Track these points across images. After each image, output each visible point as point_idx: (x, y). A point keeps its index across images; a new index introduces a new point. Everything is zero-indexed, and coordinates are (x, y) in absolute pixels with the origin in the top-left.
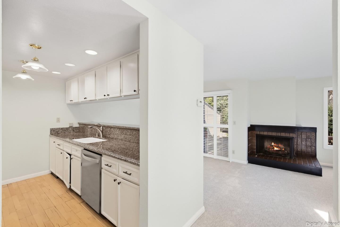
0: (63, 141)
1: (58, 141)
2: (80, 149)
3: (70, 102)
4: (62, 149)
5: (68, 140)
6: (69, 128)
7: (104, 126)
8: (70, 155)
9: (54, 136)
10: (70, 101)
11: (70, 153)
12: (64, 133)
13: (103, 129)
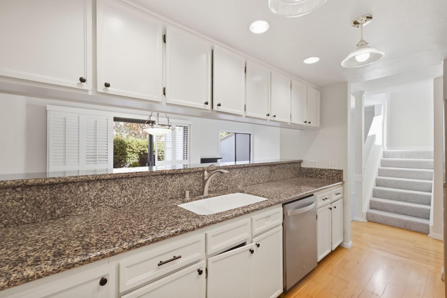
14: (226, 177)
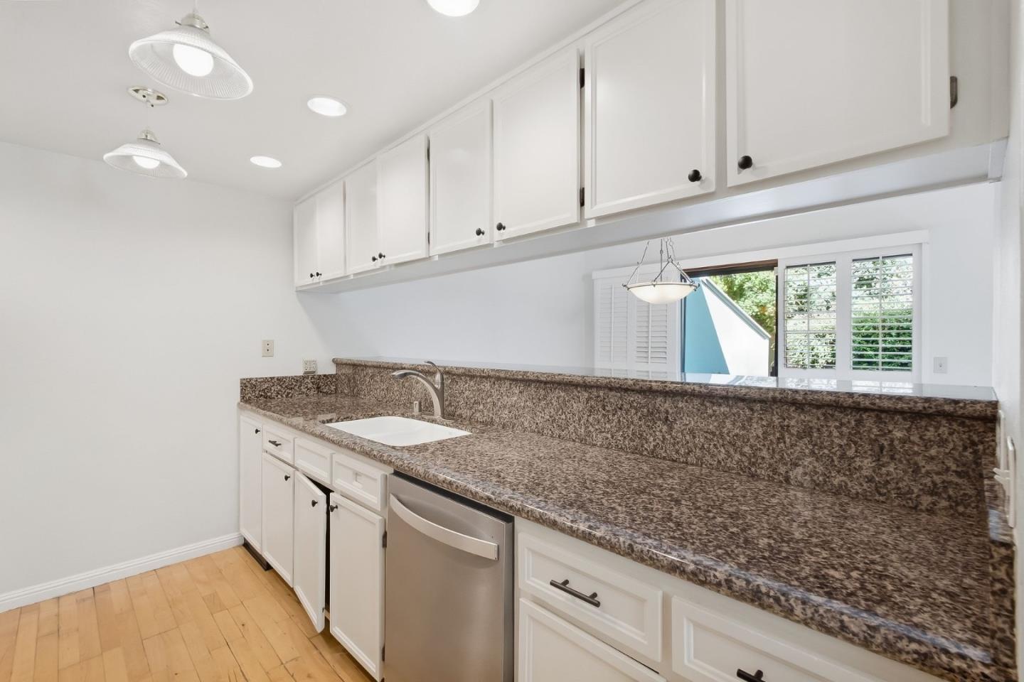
0: (295, 431)
1: (272, 428)
2: (378, 473)
3: (310, 280)
4: (291, 463)
5: (299, 420)
6: (304, 378)
7: (448, 373)
8: (327, 491)
9: (254, 408)
10: (312, 276)
11: (326, 482)
12: (287, 396)
13: (442, 384)
14: (491, 396)
